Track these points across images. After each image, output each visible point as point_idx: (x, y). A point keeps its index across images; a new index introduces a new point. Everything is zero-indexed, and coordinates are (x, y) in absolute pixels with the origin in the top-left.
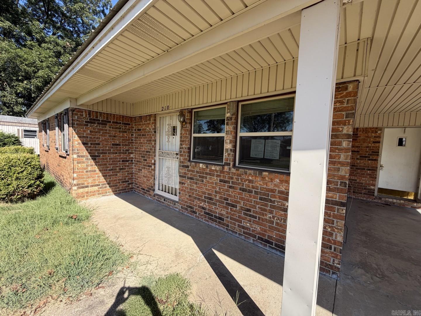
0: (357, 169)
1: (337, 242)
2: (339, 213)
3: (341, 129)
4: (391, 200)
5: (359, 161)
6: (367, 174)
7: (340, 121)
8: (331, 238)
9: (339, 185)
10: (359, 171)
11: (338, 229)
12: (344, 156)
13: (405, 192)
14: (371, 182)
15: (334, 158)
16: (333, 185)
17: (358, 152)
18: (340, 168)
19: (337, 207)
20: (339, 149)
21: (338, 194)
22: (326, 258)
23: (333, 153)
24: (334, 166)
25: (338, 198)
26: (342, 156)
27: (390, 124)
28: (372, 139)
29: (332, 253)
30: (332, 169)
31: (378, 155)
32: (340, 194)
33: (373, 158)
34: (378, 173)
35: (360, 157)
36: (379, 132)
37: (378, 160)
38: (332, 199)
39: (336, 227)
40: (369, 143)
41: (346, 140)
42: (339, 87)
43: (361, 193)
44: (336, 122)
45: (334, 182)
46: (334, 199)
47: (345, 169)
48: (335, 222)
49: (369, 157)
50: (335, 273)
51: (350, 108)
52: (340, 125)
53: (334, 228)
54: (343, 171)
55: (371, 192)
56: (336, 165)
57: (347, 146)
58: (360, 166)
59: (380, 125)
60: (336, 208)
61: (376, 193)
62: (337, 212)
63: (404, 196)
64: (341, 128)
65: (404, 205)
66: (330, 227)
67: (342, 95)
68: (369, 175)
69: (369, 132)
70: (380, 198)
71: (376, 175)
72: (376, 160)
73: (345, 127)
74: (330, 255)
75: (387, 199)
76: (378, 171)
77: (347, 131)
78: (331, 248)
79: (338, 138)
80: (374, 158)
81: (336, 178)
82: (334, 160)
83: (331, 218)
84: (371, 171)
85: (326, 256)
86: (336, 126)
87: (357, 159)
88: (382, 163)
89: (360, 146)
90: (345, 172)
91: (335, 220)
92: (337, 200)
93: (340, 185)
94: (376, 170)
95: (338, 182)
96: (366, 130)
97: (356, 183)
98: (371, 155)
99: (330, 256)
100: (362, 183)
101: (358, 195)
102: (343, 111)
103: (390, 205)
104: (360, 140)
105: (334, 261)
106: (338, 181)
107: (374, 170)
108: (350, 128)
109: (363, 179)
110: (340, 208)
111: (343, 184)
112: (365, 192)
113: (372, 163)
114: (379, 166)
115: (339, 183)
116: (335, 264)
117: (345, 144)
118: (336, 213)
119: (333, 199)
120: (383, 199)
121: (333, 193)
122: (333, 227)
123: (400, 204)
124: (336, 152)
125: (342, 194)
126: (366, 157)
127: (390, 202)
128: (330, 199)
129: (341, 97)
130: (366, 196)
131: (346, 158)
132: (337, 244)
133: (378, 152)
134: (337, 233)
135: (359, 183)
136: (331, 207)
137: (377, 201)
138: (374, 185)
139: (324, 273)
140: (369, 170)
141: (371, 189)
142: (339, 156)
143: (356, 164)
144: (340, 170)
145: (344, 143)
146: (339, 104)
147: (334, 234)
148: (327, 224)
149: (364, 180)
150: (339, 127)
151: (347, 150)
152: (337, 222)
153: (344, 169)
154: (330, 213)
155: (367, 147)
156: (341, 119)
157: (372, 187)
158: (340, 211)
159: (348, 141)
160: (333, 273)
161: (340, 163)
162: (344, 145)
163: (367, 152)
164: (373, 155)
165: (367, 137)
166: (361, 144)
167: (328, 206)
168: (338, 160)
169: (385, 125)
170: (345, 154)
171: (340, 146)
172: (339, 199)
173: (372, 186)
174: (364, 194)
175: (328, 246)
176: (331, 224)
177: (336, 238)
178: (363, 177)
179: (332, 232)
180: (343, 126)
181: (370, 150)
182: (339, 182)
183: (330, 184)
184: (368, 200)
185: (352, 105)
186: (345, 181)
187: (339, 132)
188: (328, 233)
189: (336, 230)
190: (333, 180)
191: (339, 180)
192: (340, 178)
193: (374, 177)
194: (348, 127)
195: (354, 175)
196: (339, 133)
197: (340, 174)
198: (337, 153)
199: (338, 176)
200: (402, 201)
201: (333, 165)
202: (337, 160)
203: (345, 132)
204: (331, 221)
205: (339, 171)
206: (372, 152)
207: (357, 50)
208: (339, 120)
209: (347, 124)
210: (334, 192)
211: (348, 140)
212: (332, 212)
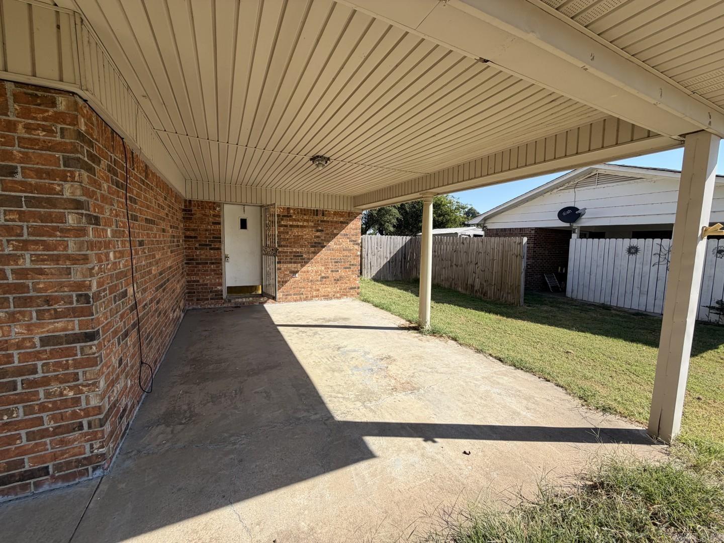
0: (198, 264)
1: (91, 409)
2: (84, 355)
3: (58, 188)
4: (240, 300)
5: (199, 251)
6: (211, 270)
7: (52, 170)
8: (77, 409)
9: (75, 302)
10: (200, 266)
11: (88, 385)
12: (75, 244)
13: (253, 286)
14: (217, 280)
15: (55, 250)
16: (63, 305)
17: (195, 237)
18: (70, 268)
19: (78, 345)
20: (62, 230)
21: (76, 320)
22: (76, 450)
23: (51, 239)
24: (58, 264)
25: (77, 327)
26: (71, 244)
27: (228, 200)
28: (211, 219)
29: (86, 434)
30: (53, 271)
31: (220, 242)
32: (80, 319)
33: (215, 245)
34: (223, 267)
35: (200, 245)
36: (218, 209)
37: (221, 249)
38: (65, 333)
39: (85, 383)
40: (208, 224)
41: (73, 211)
42: (36, 95)
43: (207, 299)
44: (45, 173)
45: (63, 298)
46: (71, 332)
47: (82, 268)
48: (80, 374)
49: (211, 245)
50: (97, 466)
51: (69, 147)
52: (55, 180)
53: (81, 387)
54: (78, 273)
55: (219, 294)
56: (60, 262)
57: (78, 223)
58: (201, 259)
59: (217, 200)
60: (78, 348)
61: (225, 295)
62: (82, 355)
63: (252, 292)
64: (59, 185)
65: (252, 302)
66: (71, 388)
67: (46, 114)
68: (214, 270)
69: (206, 208)
70: (230, 301)
71: (221, 270)
72: (219, 249)
73: (67, 186)
74: (83, 439)
75: (237, 300)
76: (223, 263)
77: (73, 193)
78: (81, 427)
79: (55, 207)
80: (217, 246)
81: (66, 289)
82: (55, 252)
83: (71, 370)
84: (215, 266)
85: (74, 448)
86: (47, 181)
87: (196, 248)
88: (226, 253)
89: (197, 229)
90: (83, 274)
91: (80, 372)
92: (77, 331)
93: (78, 301)
94: (220, 263)
95: (71, 297)
96: (202, 204)
97: (200, 285)
98: (212, 241)
99: (81, 442)
100: (206, 285)
101: (203, 302)
102: (57, 152)
103: (240, 307)
104: (196, 219)
105: (92, 446)
106: (72, 295)
107: (219, 263)
108: (76, 188)
109: (207, 278)
110: (85, 346)
111: (83, 299)
112: (212, 296)
113: (215, 253)
114: (223, 257)
115: (75, 299)
116: (96, 451)
117: (73, 220)
118: (79, 357)
119: (67, 333)
120: (233, 301)
121: (65, 319)
122: (77, 386)
123: (249, 302)
124: (56, 236)
125: (83, 318)
126: (207, 245)
127: (240, 303)
128: (62, 333)
129: (45, 119)
130: (213, 301)
131: (80, 247)
132: (91, 414)
133: (220, 238)
134: (89, 394)
135: (202, 285)
136: (67, 348)
137: (226, 306)
138: (221, 285)
139: (77, 480)
140: (213, 263)
141: (218, 291)
142: (65, 243)
143: (195, 257)
144: (72, 271)
145: (70, 217)
146: (44, 133)
147: (83, 397)
148: (64, 385)
149: (209, 279)
150: (53, 184)
151: (79, 232)
152: (84, 373)
153: (79, 269)
154: (67, 361)
155: (206, 230)
156: (54, 168)
157: (219, 288)
158: (87, 351)
159: (78, 213)
160: (94, 469)
161: (68, 257)
162: (71, 221)
163: (207, 237)
164: (215, 241)
165: (204, 215)
166: (198, 226)
167: (60, 349)
168: (65, 253)
169: (223, 200)
170: (76, 239)
171: (63, 223)
172: (80, 329)
173: (218, 286)
174: (211, 299)
175: (75, 426)
176: (74, 381)
177: (88, 403)
178: (207, 275)
179: (78, 396)
180: (61, 182)
181: (210, 234)
182: (74, 296)
183: (55, 304)
184: (217, 307)
185: (73, 141)
186: (86, 292)
187: (54, 194)
188: (70, 400)
189: (85, 389)
190: (62, 293)
191: (73, 291)
192: (75, 288)
193: (219, 274)
194: (72, 186)
195: (195, 274)
196: (55, 196)
197: (72, 279)
198: (58, 239)
199: (70, 285)
200: (251, 299)
201: (55, 262)
202: (61, 253)
203: (67, 194)
204: (73, 376)
205: (70, 274)
206: (213, 237)
207: (58, 27)
208: (51, 168)
209: (69, 178)
210: (66, 317)
211: (76, 211)
212: (71, 358)
